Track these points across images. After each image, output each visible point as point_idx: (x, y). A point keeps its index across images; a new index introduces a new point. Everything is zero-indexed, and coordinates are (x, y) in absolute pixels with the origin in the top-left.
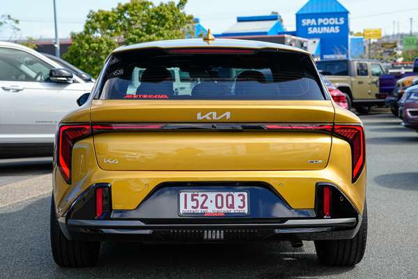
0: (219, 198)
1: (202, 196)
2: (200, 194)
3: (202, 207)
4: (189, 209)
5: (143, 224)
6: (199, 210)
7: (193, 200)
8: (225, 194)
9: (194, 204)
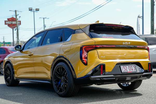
0: (129, 67)
1: (125, 67)
2: (125, 66)
3: (126, 70)
4: (124, 71)
5: (114, 76)
6: (126, 71)
7: (124, 68)
8: (130, 66)
9: (124, 69)
